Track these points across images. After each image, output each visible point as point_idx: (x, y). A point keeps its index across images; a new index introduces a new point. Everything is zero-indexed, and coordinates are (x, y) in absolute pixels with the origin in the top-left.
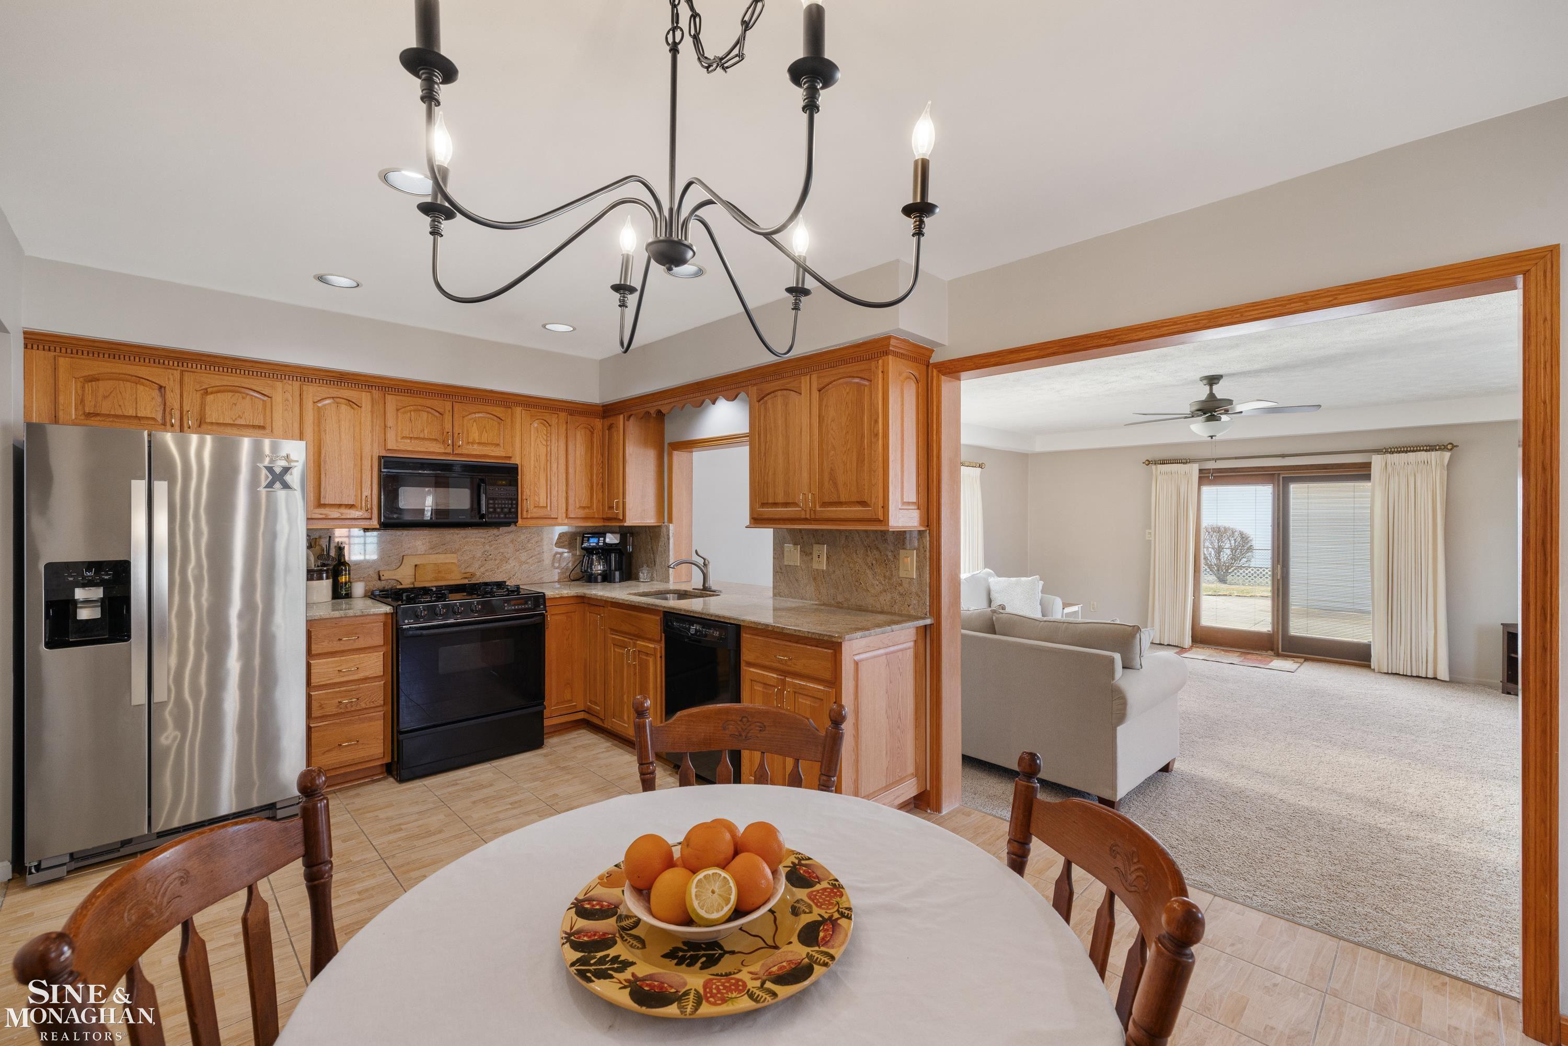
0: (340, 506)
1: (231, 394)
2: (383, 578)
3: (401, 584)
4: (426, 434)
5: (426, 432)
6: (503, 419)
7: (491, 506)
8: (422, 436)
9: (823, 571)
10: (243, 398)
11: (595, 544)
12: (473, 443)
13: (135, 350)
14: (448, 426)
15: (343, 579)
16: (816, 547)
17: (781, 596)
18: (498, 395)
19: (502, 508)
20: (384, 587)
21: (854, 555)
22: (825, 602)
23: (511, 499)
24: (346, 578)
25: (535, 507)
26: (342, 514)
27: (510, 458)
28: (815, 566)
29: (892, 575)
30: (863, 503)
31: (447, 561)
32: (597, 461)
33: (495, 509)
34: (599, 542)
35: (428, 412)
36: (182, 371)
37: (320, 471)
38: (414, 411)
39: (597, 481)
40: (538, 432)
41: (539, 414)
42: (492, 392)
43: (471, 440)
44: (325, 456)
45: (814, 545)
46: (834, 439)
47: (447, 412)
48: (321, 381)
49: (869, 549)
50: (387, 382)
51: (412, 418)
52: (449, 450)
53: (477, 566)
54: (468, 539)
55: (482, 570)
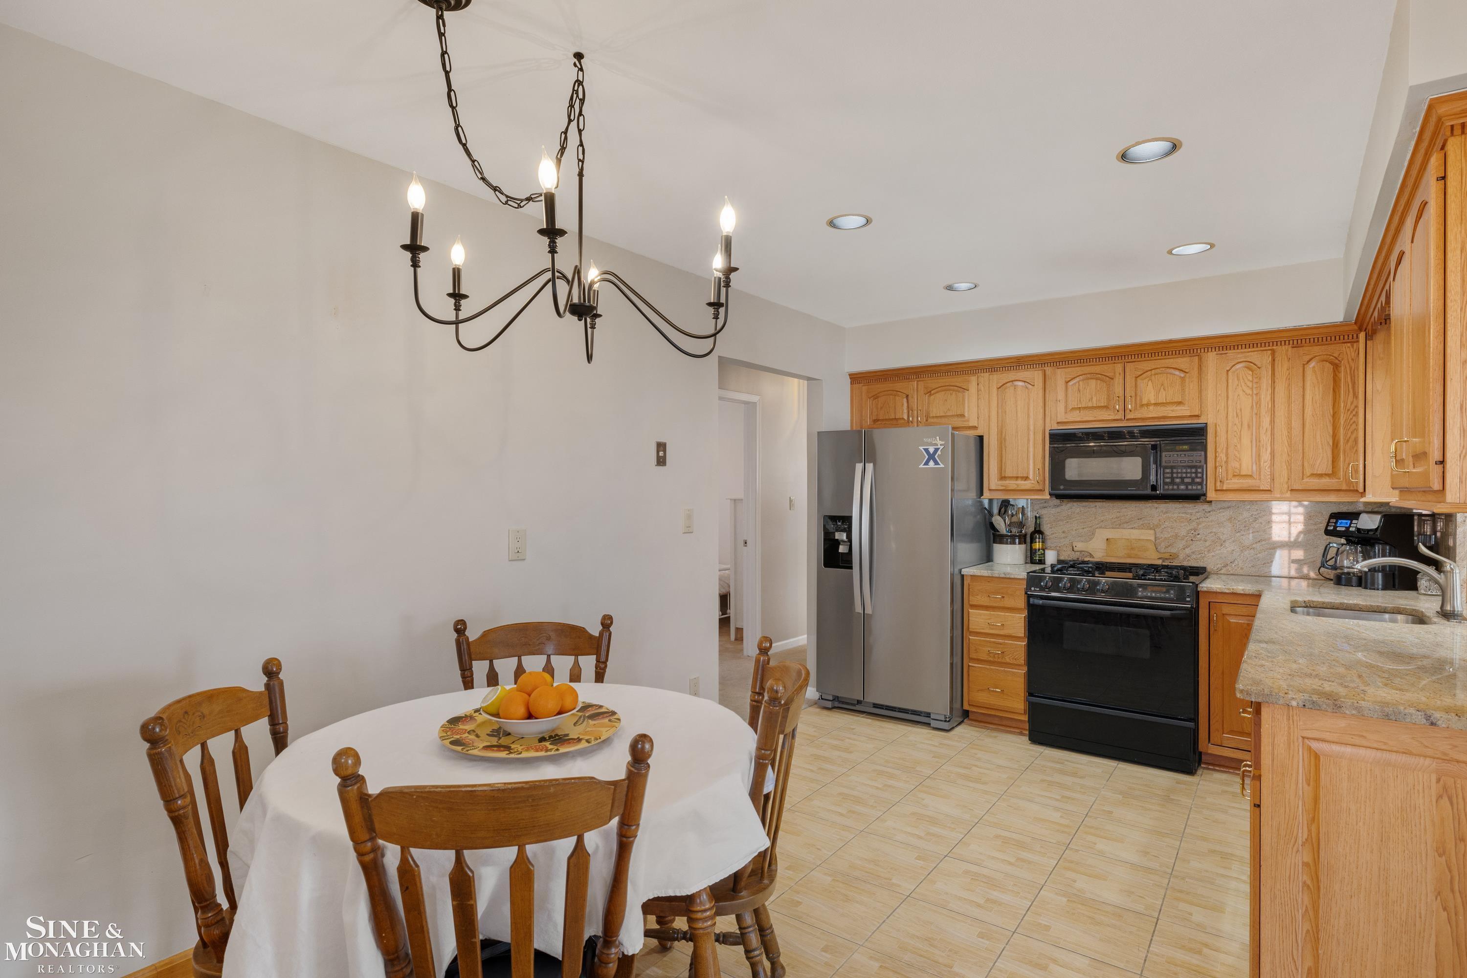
0: (1017, 478)
1: (943, 392)
2: (1075, 549)
3: (1093, 558)
4: (1095, 402)
5: (1094, 399)
6: (1187, 371)
7: (1168, 475)
8: (1090, 405)
10: (951, 394)
11: (1343, 529)
12: (1148, 405)
13: (895, 372)
14: (1118, 390)
15: (1037, 545)
19: (1182, 478)
20: (1078, 559)
23: (1196, 467)
24: (1039, 545)
25: (1234, 476)
26: (1018, 485)
27: (1198, 416)
31: (1142, 537)
32: (1345, 406)
33: (1172, 478)
34: (1350, 526)
35: (1097, 379)
36: (917, 381)
37: (1002, 448)
38: (1083, 380)
39: (1345, 435)
40: (1238, 379)
41: (1239, 356)
42: (1171, 341)
43: (1145, 402)
44: (1005, 435)
47: (1117, 375)
48: (1004, 368)
50: (1057, 357)
51: (1081, 388)
52: (1120, 416)
53: (1181, 546)
54: (1169, 515)
55: (1188, 551)
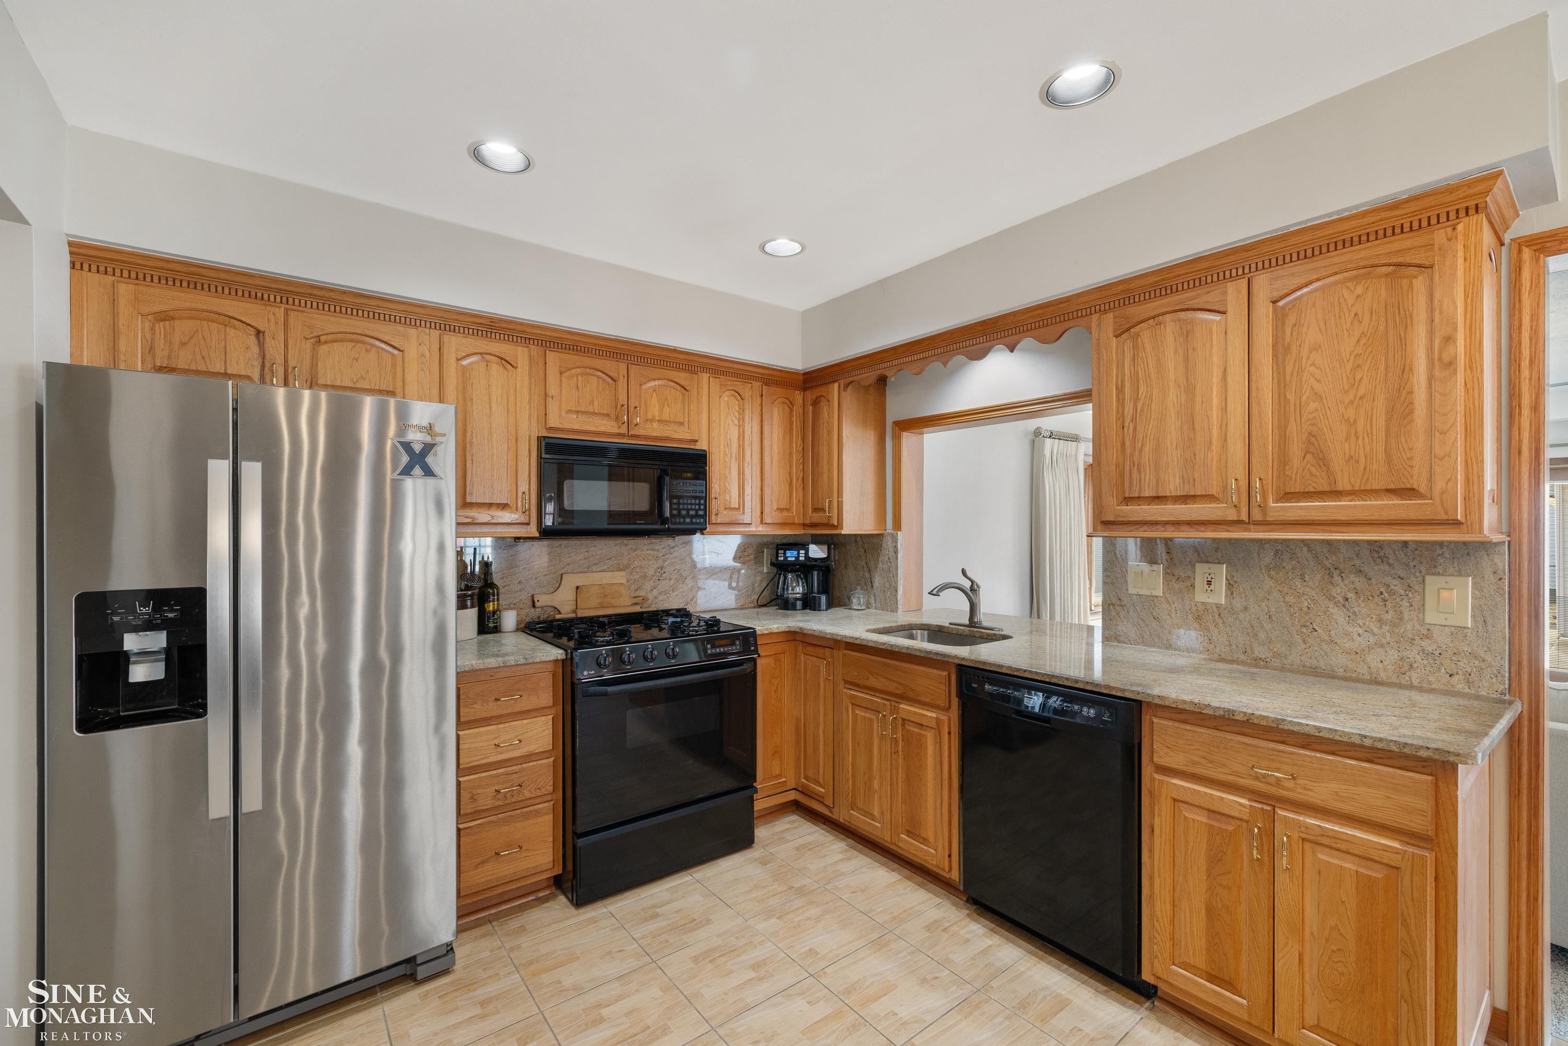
0: (490, 505)
1: (351, 345)
2: (537, 604)
3: (560, 613)
4: (596, 408)
5: (596, 403)
6: (688, 388)
7: (675, 506)
8: (590, 409)
9: (1218, 606)
10: (367, 351)
11: (794, 559)
12: (652, 420)
13: (223, 276)
14: (622, 399)
15: (490, 607)
16: (1201, 569)
17: (1119, 642)
18: (683, 357)
19: (688, 510)
20: (539, 617)
21: (1298, 583)
22: (1223, 655)
23: (699, 498)
24: (494, 605)
25: (726, 508)
26: (492, 517)
27: (696, 441)
28: (1201, 596)
29: (1401, 619)
30: (1410, 492)
31: (614, 582)
32: (796, 447)
33: (679, 510)
34: (799, 556)
35: (599, 377)
36: (286, 310)
37: (465, 456)
38: (582, 374)
39: (796, 474)
40: (729, 408)
41: (730, 383)
42: (675, 351)
43: (650, 417)
44: (472, 436)
45: (1197, 565)
46: (1319, 381)
47: (621, 377)
48: (466, 330)
49: (1336, 573)
50: (548, 333)
51: (580, 385)
52: (624, 430)
53: (649, 588)
54: (638, 552)
55: (655, 592)
